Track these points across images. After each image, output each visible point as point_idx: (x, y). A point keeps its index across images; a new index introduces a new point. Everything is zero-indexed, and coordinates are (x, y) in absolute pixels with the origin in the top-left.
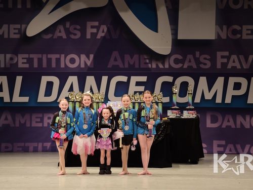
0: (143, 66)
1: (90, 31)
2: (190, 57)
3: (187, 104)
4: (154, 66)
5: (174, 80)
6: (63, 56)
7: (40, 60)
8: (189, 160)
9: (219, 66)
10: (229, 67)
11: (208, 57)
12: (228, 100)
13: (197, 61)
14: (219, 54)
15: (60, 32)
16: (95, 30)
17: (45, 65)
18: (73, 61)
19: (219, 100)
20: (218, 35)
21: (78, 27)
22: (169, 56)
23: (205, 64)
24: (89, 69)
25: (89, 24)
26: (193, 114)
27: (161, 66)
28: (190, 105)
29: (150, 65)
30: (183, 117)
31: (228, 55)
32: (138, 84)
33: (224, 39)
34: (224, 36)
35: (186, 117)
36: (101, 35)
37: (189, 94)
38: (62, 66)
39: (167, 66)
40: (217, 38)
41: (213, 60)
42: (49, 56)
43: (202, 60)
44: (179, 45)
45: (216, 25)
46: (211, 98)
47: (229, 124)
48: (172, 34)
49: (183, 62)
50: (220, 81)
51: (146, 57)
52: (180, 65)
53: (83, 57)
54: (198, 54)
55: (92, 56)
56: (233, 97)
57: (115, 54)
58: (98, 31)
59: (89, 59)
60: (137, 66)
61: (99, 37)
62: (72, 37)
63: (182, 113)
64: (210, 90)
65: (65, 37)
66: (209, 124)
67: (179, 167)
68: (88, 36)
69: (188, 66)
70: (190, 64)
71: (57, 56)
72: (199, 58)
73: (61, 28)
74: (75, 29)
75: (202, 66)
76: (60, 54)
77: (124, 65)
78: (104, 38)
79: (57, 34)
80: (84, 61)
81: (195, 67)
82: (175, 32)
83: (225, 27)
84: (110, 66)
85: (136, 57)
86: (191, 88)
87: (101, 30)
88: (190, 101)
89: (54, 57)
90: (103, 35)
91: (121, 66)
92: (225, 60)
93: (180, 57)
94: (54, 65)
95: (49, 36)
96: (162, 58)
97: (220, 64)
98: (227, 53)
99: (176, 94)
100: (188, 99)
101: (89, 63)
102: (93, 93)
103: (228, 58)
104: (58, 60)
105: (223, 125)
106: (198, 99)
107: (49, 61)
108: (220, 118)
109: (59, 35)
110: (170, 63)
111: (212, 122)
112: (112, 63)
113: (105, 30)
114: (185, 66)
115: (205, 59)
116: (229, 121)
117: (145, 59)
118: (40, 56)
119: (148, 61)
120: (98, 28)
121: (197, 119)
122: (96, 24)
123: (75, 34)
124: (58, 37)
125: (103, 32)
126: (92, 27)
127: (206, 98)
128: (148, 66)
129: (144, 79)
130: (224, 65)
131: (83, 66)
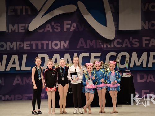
0: (98, 47)
1: (66, 27)
2: (126, 40)
3: (126, 68)
4: (105, 46)
5: (117, 55)
6: (50, 42)
7: (37, 45)
8: (128, 102)
9: (144, 45)
10: (150, 46)
11: (137, 40)
12: (150, 66)
13: (131, 43)
14: (144, 38)
15: (48, 28)
16: (69, 26)
17: (40, 47)
18: (56, 45)
19: (144, 66)
20: (143, 27)
21: (59, 25)
22: (114, 40)
23: (136, 45)
24: (66, 49)
25: (65, 23)
26: (129, 75)
27: (109, 46)
28: (127, 69)
29: (102, 46)
30: (123, 77)
31: (149, 38)
32: (96, 57)
33: (146, 30)
34: (146, 28)
35: (125, 77)
36: (72, 29)
37: (126, 62)
38: (50, 48)
39: (112, 46)
40: (142, 29)
41: (140, 42)
42: (42, 42)
43: (133, 42)
44: (120, 34)
45: (141, 21)
46: (139, 65)
47: (151, 80)
48: (115, 27)
49: (122, 43)
50: (145, 54)
51: (100, 41)
52: (120, 46)
53: (62, 42)
54: (131, 38)
55: (67, 42)
56: (153, 63)
57: (82, 40)
58: (71, 26)
59: (66, 44)
60: (94, 47)
61: (71, 30)
62: (56, 30)
63: (122, 74)
64: (139, 60)
65: (51, 31)
66: (139, 80)
67: (122, 106)
68: (65, 30)
69: (125, 46)
70: (127, 45)
71: (47, 42)
72: (132, 41)
73: (49, 25)
74: (57, 26)
75: (134, 46)
76: (49, 40)
77: (87, 46)
78: (74, 31)
79: (47, 29)
80: (63, 44)
81: (129, 46)
82: (117, 26)
83: (147, 22)
84: (78, 47)
85: (94, 41)
86: (127, 59)
87: (73, 26)
88: (127, 67)
89: (45, 43)
90: (74, 29)
91: (85, 47)
92: (148, 42)
93: (120, 41)
94: (45, 48)
95: (42, 31)
96: (109, 41)
97: (145, 44)
98: (148, 38)
99: (118, 62)
100: (126, 65)
101: (66, 46)
102: (69, 64)
103: (149, 40)
104: (48, 45)
105: (148, 80)
106: (132, 66)
107: (42, 45)
108: (146, 76)
109: (48, 29)
110: (115, 45)
111: (141, 79)
112: (79, 45)
113: (75, 26)
114: (124, 46)
115: (136, 41)
116: (151, 78)
117: (99, 42)
118: (37, 42)
119: (101, 44)
120: (71, 25)
121: (132, 78)
122: (70, 22)
123: (57, 29)
124: (47, 31)
125: (74, 27)
126: (67, 24)
127: (137, 65)
128: (101, 47)
129: (99, 54)
130: (147, 45)
131: (62, 47)
